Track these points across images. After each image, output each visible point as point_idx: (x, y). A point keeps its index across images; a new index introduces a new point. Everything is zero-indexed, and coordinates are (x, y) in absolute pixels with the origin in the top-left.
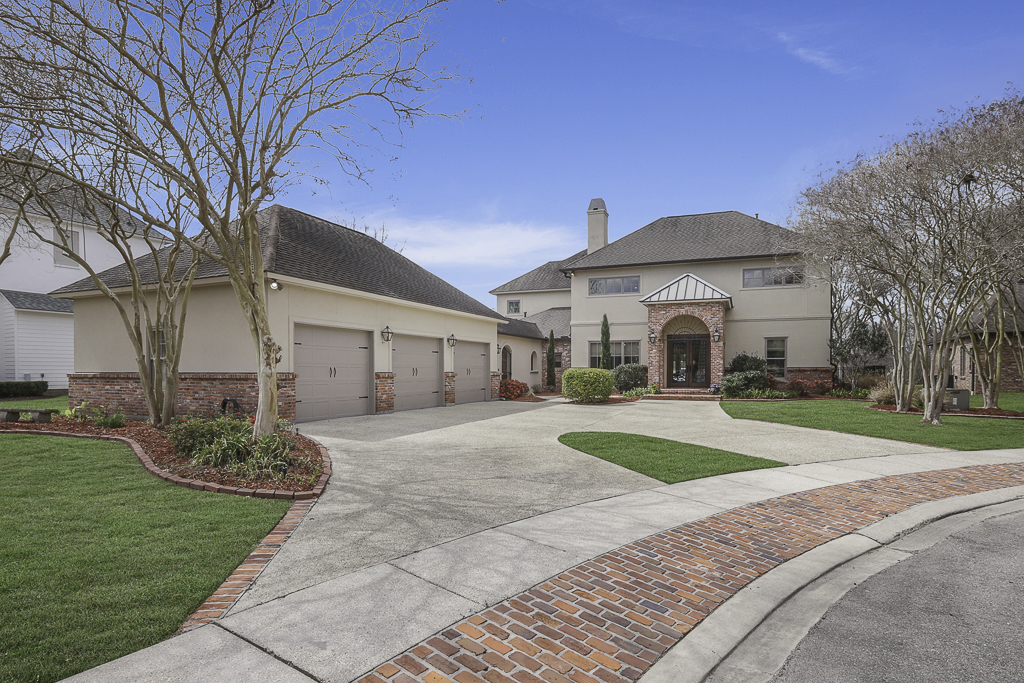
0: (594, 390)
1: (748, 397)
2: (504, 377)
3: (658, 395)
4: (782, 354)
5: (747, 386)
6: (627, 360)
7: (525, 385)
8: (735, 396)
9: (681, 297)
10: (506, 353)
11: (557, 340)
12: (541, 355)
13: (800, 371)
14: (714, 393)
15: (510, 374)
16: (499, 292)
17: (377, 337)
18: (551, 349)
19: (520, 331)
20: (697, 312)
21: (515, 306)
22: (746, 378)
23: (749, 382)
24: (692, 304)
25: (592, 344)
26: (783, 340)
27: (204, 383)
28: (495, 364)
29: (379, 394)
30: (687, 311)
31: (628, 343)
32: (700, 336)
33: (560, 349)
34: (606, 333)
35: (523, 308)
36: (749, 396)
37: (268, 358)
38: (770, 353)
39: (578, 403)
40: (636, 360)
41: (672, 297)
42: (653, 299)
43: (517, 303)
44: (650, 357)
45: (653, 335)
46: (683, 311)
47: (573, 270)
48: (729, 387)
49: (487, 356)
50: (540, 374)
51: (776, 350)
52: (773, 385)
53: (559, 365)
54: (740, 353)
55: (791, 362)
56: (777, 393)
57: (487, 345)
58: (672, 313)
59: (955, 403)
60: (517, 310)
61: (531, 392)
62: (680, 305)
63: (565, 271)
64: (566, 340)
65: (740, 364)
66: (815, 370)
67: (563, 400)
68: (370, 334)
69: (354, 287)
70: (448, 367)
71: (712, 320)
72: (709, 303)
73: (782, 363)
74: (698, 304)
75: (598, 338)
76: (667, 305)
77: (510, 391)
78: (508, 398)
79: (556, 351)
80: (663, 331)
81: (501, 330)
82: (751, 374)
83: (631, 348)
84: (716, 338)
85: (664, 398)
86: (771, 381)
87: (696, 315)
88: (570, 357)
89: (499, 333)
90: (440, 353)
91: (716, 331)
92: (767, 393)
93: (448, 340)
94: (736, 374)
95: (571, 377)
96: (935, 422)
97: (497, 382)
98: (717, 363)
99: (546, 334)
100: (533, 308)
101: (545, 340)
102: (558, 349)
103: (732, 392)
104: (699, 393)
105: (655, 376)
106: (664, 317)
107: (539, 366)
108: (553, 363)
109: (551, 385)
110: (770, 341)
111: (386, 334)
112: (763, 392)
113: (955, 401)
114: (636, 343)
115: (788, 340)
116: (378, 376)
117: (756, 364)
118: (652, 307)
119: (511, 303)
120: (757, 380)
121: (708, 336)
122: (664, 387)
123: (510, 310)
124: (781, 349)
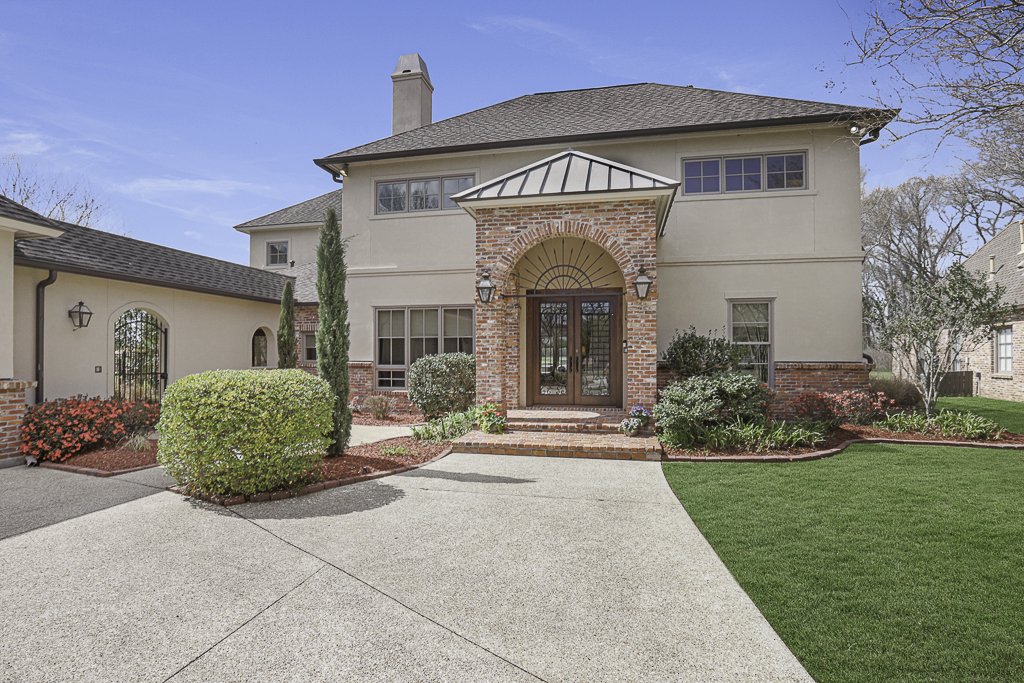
4: (763, 333)
13: (803, 369)
16: (251, 228)
20: (593, 227)
21: (281, 253)
24: (579, 208)
25: (380, 314)
26: (764, 305)
30: (567, 224)
31: (449, 311)
40: (466, 344)
42: (486, 194)
45: (486, 284)
46: (558, 225)
47: (346, 163)
48: (683, 420)
51: (751, 325)
55: (783, 351)
62: (552, 210)
63: (327, 164)
66: (834, 367)
72: (621, 204)
73: (764, 353)
74: (595, 207)
80: (515, 274)
84: (642, 290)
87: (592, 233)
89: (15, 264)
91: (642, 272)
94: (693, 382)
98: (642, 354)
106: (514, 240)
114: (464, 312)
115: (776, 303)
121: (621, 286)
122: (520, 407)
123: (273, 260)
124: (761, 323)
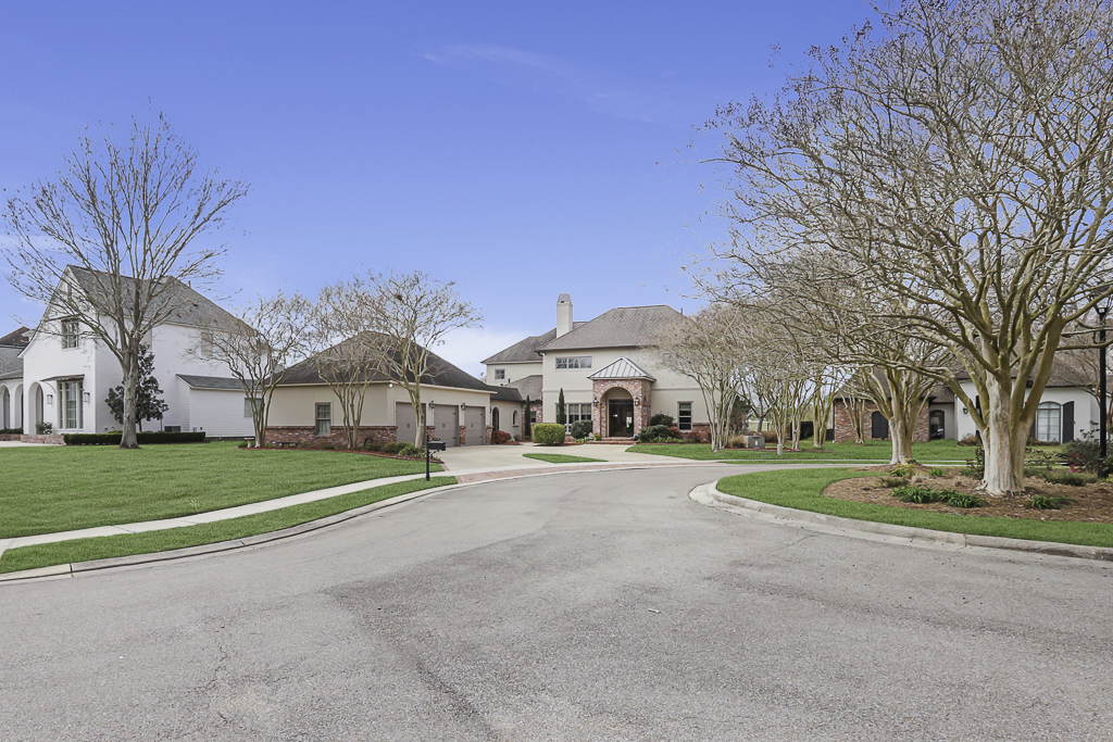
0: (552, 437)
1: (655, 442)
2: (494, 429)
3: (599, 441)
4: (689, 413)
5: (656, 435)
6: (582, 417)
7: (508, 434)
8: (646, 442)
9: (615, 374)
10: (495, 413)
11: (533, 402)
12: (521, 413)
13: (701, 425)
14: (633, 440)
15: (498, 427)
16: (488, 362)
17: (427, 407)
18: (528, 409)
19: (505, 396)
20: (624, 385)
21: (501, 374)
22: (656, 430)
23: (657, 433)
24: (622, 380)
25: (555, 405)
28: (489, 421)
30: (618, 384)
31: (583, 405)
32: (627, 401)
33: (535, 409)
34: (562, 398)
35: (507, 376)
38: (682, 413)
39: (542, 446)
41: (610, 374)
42: (596, 376)
43: (503, 372)
44: (599, 418)
45: (596, 401)
46: (616, 385)
47: (545, 352)
48: (645, 435)
49: (483, 415)
50: (520, 427)
51: (685, 411)
52: (678, 435)
53: (534, 420)
54: (658, 413)
55: (695, 419)
56: (675, 440)
57: (484, 408)
58: (609, 386)
60: (503, 378)
61: (513, 439)
62: (614, 380)
63: (538, 352)
64: (539, 403)
65: (657, 420)
67: (532, 443)
70: (462, 423)
71: (635, 391)
72: (632, 379)
73: (689, 420)
74: (626, 380)
76: (605, 380)
77: (498, 439)
78: (497, 443)
79: (531, 410)
80: (604, 397)
81: (493, 398)
82: (659, 427)
83: (573, 408)
84: (637, 403)
87: (624, 387)
88: (542, 414)
90: (457, 414)
91: (638, 398)
92: (668, 440)
93: (461, 406)
94: (651, 426)
95: (538, 429)
97: (490, 432)
98: (637, 420)
99: (524, 397)
100: (515, 375)
101: (524, 402)
102: (533, 409)
103: (645, 438)
105: (596, 429)
106: (603, 388)
107: (520, 421)
108: (529, 418)
109: (527, 436)
110: (681, 404)
111: (432, 405)
112: (666, 439)
115: (693, 403)
116: (428, 428)
117: (669, 421)
118: (596, 381)
119: (497, 372)
121: (632, 401)
122: (606, 436)
123: (495, 378)
124: (688, 410)
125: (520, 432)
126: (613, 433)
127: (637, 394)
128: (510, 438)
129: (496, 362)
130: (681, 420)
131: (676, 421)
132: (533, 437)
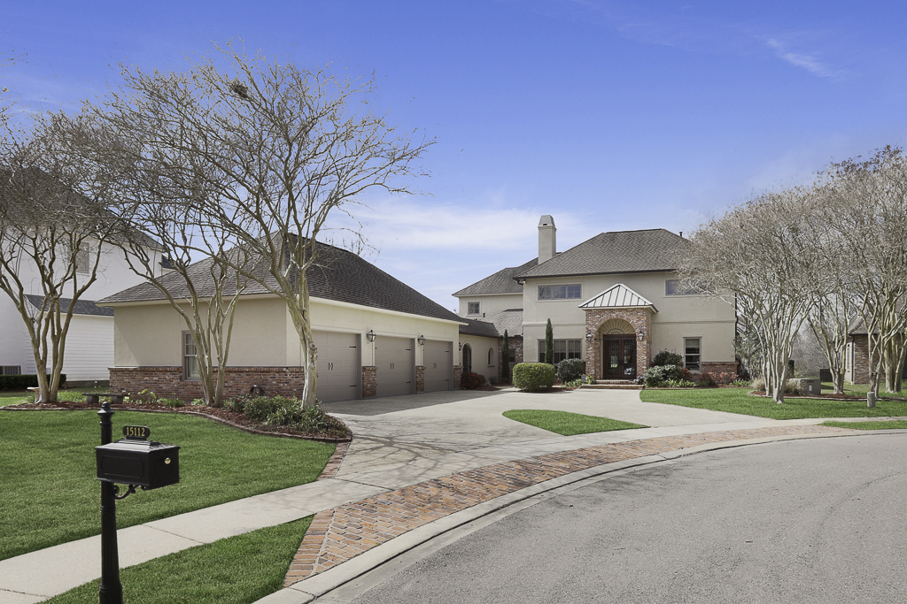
0: (539, 381)
2: (465, 369)
3: (594, 385)
4: (697, 350)
5: (665, 378)
6: (571, 356)
7: (482, 377)
8: (654, 386)
9: (612, 304)
10: (466, 351)
11: (511, 338)
12: (497, 351)
13: (712, 365)
14: (639, 383)
15: (470, 367)
16: (461, 295)
17: (363, 338)
18: (506, 346)
19: (477, 330)
20: (625, 316)
21: (474, 308)
22: (665, 371)
23: (666, 375)
24: (621, 310)
25: (541, 342)
26: (697, 340)
27: (233, 375)
28: (457, 359)
29: (365, 383)
30: (617, 315)
31: (571, 341)
32: (628, 336)
33: (514, 346)
34: (549, 333)
35: (482, 309)
36: (666, 386)
37: (312, 358)
38: (688, 350)
39: (525, 391)
40: (578, 355)
41: (605, 304)
42: (590, 305)
43: (477, 305)
44: (589, 354)
45: (590, 335)
46: (614, 315)
47: (525, 279)
48: (651, 378)
49: (450, 352)
50: (497, 367)
51: (693, 350)
52: (687, 377)
53: (513, 359)
54: (663, 350)
55: (704, 357)
56: (688, 383)
57: (451, 343)
58: (605, 317)
59: (810, 389)
60: (477, 311)
61: (489, 383)
62: (612, 311)
63: (518, 279)
64: (519, 339)
65: (662, 359)
66: (724, 364)
67: (513, 389)
68: (358, 336)
69: (347, 301)
70: (419, 362)
71: (638, 324)
72: (635, 309)
73: (697, 358)
74: (626, 310)
75: (544, 337)
76: (601, 311)
77: (469, 382)
78: (468, 389)
79: (510, 348)
80: (599, 331)
81: (462, 330)
82: (667, 368)
83: (574, 345)
84: (641, 338)
85: (598, 388)
86: (686, 374)
87: (625, 319)
88: (522, 353)
89: (460, 333)
90: (412, 350)
91: (641, 332)
92: (680, 383)
93: (419, 340)
94: (657, 367)
95: (520, 370)
96: (780, 402)
97: (458, 375)
98: (642, 358)
99: (501, 333)
100: (491, 308)
101: (501, 338)
102: (512, 346)
103: (653, 382)
104: (627, 383)
105: (591, 369)
106: (599, 320)
107: (496, 360)
108: (508, 358)
109: (504, 377)
110: (688, 340)
111: (370, 336)
112: (678, 382)
113: (810, 388)
114: (578, 342)
115: (702, 339)
116: (364, 368)
117: (675, 359)
118: (589, 312)
119: (471, 305)
120: (673, 372)
121: (634, 336)
122: (600, 379)
123: (470, 312)
124: (696, 347)
125: (495, 373)
126: (608, 374)
127: (641, 326)
128: (484, 381)
129: (469, 296)
130: (688, 358)
131: (684, 360)
132: (514, 380)
